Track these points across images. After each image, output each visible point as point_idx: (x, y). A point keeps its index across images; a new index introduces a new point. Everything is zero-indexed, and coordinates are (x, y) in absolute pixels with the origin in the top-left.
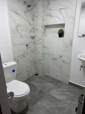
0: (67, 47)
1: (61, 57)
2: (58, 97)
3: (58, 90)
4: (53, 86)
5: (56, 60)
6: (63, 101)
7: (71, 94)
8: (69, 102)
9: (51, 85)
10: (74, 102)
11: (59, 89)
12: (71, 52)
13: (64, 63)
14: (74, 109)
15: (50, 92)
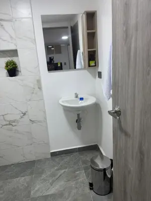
0: (33, 93)
1: (24, 114)
2: (52, 191)
3: (42, 178)
4: (28, 178)
5: (14, 124)
6: (64, 190)
7: (67, 170)
8: (73, 184)
9: (23, 178)
10: (78, 179)
11: (44, 176)
12: (42, 99)
13: (34, 124)
14: (87, 189)
15: (32, 193)
